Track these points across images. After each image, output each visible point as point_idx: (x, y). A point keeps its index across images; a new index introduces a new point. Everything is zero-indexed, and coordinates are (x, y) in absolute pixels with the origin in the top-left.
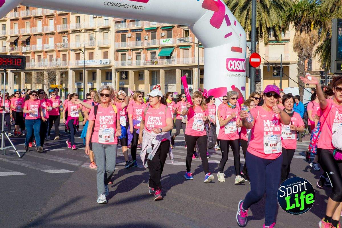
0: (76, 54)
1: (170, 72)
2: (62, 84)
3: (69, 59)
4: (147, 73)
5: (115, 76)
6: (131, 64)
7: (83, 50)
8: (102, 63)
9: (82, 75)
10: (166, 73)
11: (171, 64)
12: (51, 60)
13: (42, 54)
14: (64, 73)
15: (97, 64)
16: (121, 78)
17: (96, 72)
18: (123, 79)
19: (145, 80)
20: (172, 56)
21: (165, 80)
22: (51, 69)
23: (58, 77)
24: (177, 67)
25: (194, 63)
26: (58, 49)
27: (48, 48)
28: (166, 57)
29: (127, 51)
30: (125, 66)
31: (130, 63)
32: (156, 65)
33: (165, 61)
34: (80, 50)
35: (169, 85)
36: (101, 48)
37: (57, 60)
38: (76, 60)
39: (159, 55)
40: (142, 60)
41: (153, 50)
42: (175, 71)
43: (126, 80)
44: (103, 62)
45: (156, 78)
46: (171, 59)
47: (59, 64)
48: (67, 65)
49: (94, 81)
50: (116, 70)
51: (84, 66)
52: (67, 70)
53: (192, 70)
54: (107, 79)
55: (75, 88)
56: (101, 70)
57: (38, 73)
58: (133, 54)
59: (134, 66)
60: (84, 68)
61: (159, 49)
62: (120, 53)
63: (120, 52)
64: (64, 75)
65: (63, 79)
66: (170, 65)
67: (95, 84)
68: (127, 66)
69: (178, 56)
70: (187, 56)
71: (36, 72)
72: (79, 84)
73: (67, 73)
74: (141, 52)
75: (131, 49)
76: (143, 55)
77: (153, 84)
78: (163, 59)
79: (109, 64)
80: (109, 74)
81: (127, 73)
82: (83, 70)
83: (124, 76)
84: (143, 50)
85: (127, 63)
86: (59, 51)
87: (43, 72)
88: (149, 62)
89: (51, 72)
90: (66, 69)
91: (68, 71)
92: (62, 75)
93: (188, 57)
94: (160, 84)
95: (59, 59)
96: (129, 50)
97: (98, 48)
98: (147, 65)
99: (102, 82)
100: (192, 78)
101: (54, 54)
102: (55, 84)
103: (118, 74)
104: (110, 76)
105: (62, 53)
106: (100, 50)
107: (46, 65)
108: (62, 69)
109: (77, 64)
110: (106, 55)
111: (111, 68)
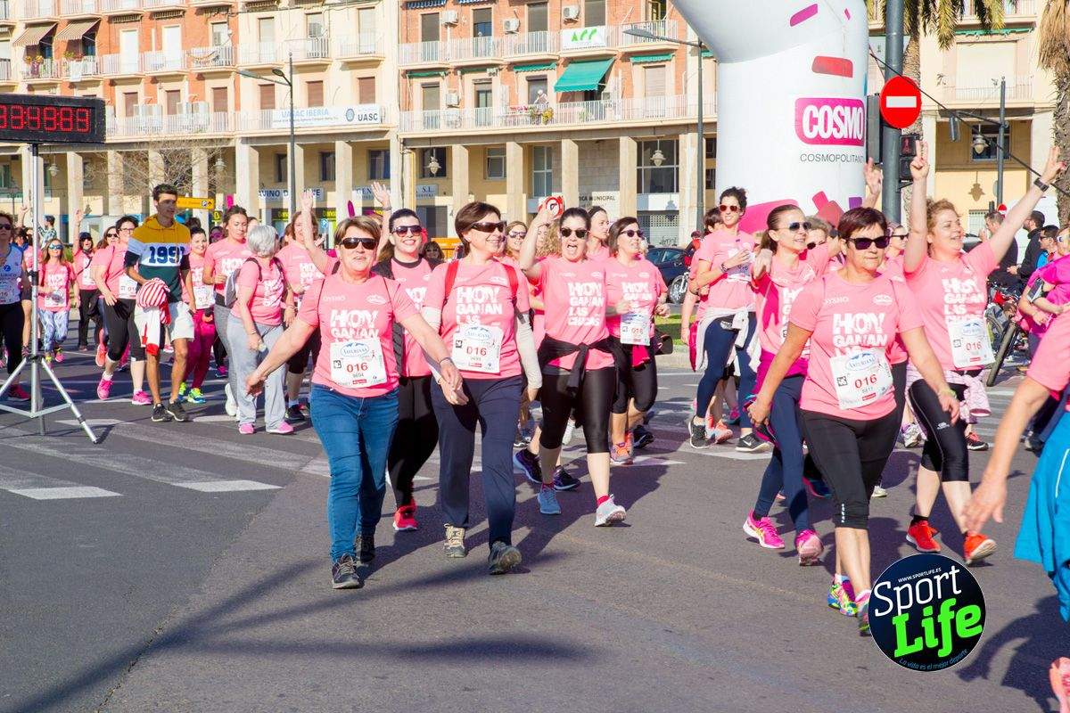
0: (261, 86)
1: (598, 148)
2: (212, 195)
3: (237, 107)
4: (514, 153)
5: (402, 165)
6: (459, 122)
7: (286, 70)
8: (356, 120)
9: (282, 161)
10: (581, 152)
11: (601, 118)
12: (172, 110)
13: (139, 89)
14: (223, 156)
15: (335, 122)
16: (423, 173)
17: (334, 153)
18: (432, 175)
19: (509, 179)
20: (605, 91)
21: (580, 178)
22: (173, 142)
23: (199, 170)
24: (623, 129)
25: (685, 113)
26: (197, 69)
27: (162, 65)
28: (582, 96)
29: (442, 74)
30: (436, 127)
31: (454, 119)
32: (546, 122)
33: (580, 107)
34: (277, 72)
35: (595, 194)
36: (350, 65)
37: (193, 109)
38: (262, 108)
39: (556, 89)
40: (498, 108)
41: (535, 71)
42: (614, 147)
43: (441, 180)
44: (356, 117)
45: (546, 171)
46: (602, 101)
47: (202, 122)
48: (231, 126)
49: (326, 184)
50: (405, 142)
51: (292, 131)
52: (231, 144)
53: (678, 141)
54: (373, 177)
55: (260, 210)
56: (349, 143)
57: (128, 155)
58: (463, 85)
59: (470, 129)
60: (293, 138)
61: (558, 65)
62: (417, 83)
63: (418, 77)
64: (220, 163)
65: (218, 177)
66: (599, 122)
67: (329, 194)
68: (443, 130)
69: (627, 92)
70: (660, 91)
71: (121, 153)
72: (272, 195)
73: (229, 155)
74: (494, 78)
75: (457, 68)
76: (498, 88)
77: (538, 194)
78: (573, 100)
79: (379, 121)
80: (381, 158)
81: (443, 156)
82: (289, 144)
83: (434, 166)
84: (500, 70)
85: (442, 118)
86: (201, 77)
87: (147, 153)
88: (524, 112)
89: (176, 152)
90: (229, 139)
91: (234, 148)
92: (212, 161)
93: (663, 94)
94: (560, 191)
95: (201, 105)
96: (452, 71)
97: (340, 65)
98: (514, 124)
99: (355, 187)
100: (678, 169)
101: (184, 86)
102: (191, 195)
103: (411, 159)
104: (382, 165)
105: (210, 84)
106: (348, 73)
107: (154, 129)
108: (212, 140)
109: (267, 122)
110: (367, 89)
111: (385, 138)
